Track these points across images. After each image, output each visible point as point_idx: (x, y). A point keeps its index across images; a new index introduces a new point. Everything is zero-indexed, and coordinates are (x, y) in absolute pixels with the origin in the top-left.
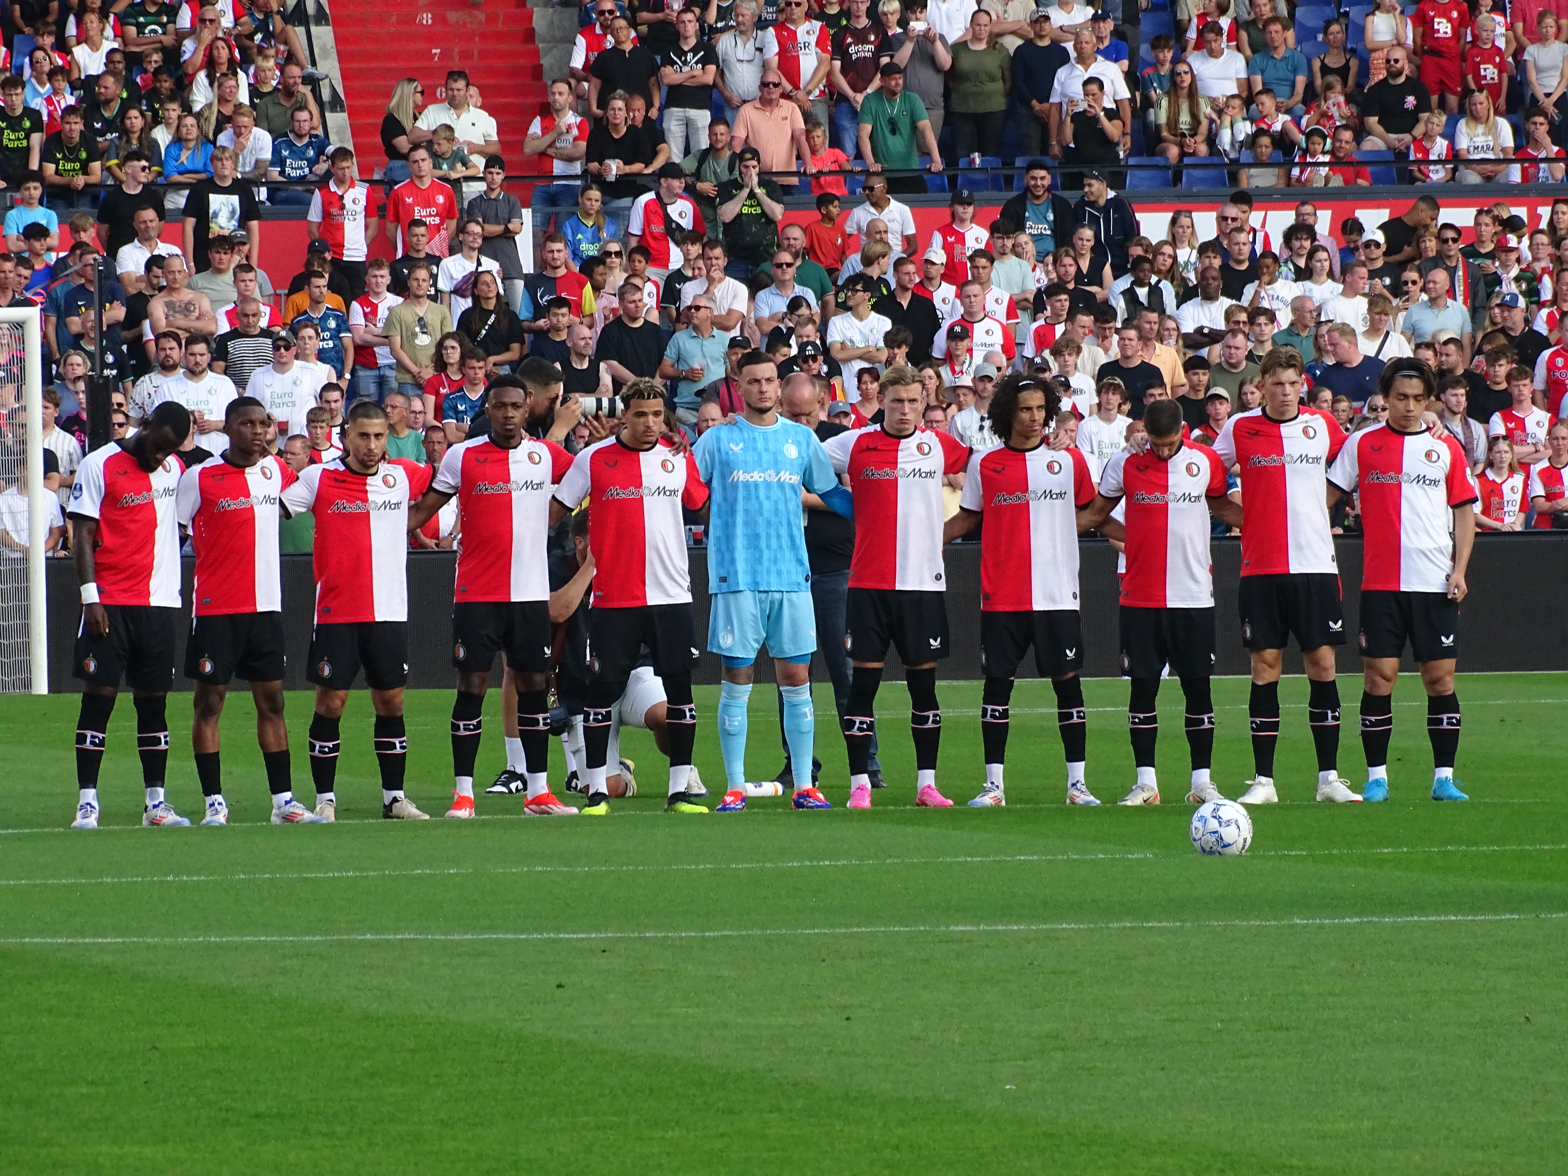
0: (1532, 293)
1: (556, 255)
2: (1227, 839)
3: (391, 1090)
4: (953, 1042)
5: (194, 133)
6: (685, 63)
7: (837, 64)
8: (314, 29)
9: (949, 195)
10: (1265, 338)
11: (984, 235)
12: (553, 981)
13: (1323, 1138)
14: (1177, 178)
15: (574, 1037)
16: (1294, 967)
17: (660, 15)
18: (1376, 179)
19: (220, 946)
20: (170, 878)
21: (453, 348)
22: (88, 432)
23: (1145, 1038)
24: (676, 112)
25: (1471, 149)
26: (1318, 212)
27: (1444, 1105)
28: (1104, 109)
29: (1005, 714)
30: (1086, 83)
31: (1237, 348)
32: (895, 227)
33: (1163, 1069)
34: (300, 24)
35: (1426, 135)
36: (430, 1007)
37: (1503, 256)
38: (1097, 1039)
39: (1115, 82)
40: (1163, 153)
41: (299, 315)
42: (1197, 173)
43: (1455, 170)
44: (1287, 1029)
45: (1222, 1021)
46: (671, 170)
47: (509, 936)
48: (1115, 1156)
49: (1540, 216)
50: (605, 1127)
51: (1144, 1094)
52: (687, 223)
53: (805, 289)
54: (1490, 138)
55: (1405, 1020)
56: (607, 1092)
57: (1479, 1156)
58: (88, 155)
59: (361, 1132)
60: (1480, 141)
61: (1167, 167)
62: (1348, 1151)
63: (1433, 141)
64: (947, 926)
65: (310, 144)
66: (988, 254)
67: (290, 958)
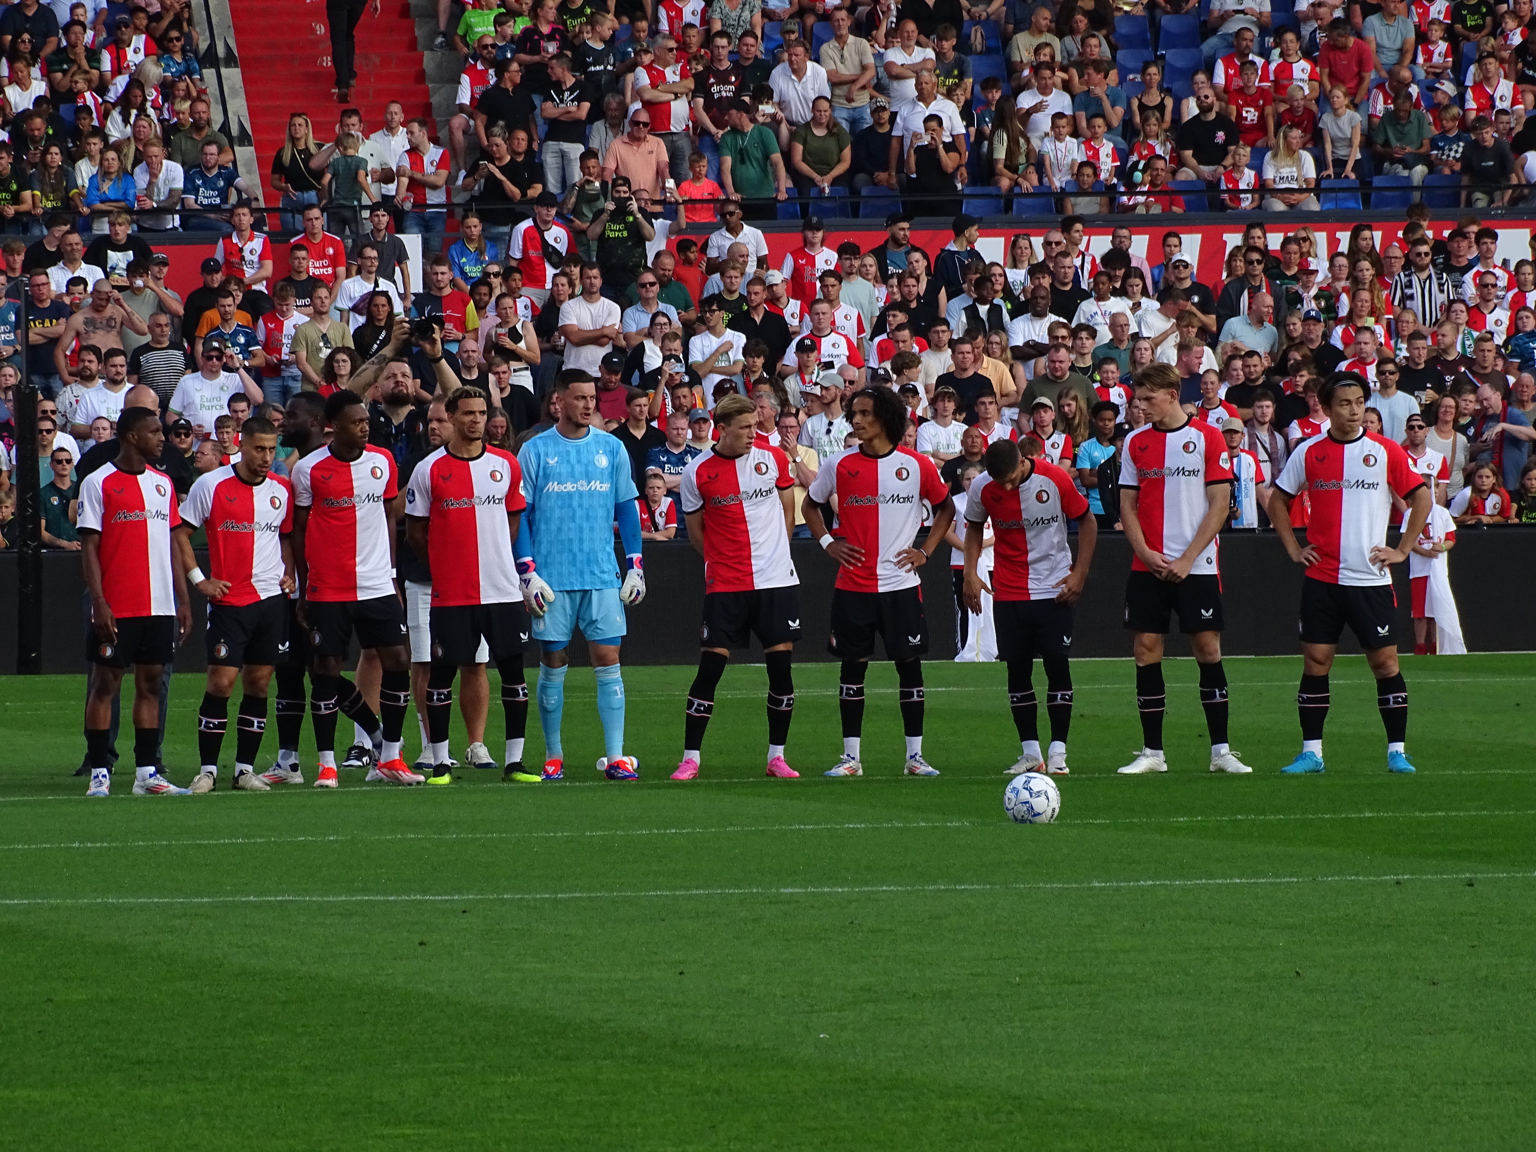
0: (1331, 310)
1: (440, 277)
2: (1037, 809)
3: (262, 1038)
4: (775, 995)
5: (115, 165)
6: (562, 101)
7: (701, 101)
8: (223, 71)
9: (801, 222)
10: (1086, 351)
11: (833, 256)
12: (416, 939)
13: (1105, 1082)
14: (1008, 207)
15: (431, 990)
16: (1089, 926)
17: (536, 58)
18: (1189, 207)
19: (117, 908)
20: (77, 845)
21: (344, 361)
22: (16, 437)
23: (950, 991)
24: (552, 145)
25: (1277, 179)
26: (1133, 237)
27: (1217, 1052)
28: (944, 143)
29: (860, 692)
30: (927, 120)
31: (1061, 362)
32: (751, 249)
33: (964, 1019)
34: (211, 67)
35: (1235, 165)
36: (302, 963)
37: (1304, 278)
38: (905, 992)
39: (953, 119)
40: (996, 184)
41: (212, 331)
42: (1025, 201)
43: (1262, 198)
44: (1080, 983)
45: (1021, 976)
46: (547, 199)
47: (379, 898)
48: (914, 1098)
49: (1339, 240)
50: (453, 1072)
51: (945, 1042)
52: (562, 247)
53: (669, 306)
54: (1294, 169)
55: (1187, 974)
56: (457, 1040)
57: (1245, 1100)
58: (18, 187)
59: (232, 1076)
60: (1285, 172)
61: (999, 196)
62: (1126, 1094)
63: (1242, 172)
64: (778, 888)
65: (219, 175)
66: (838, 274)
67: (180, 918)
